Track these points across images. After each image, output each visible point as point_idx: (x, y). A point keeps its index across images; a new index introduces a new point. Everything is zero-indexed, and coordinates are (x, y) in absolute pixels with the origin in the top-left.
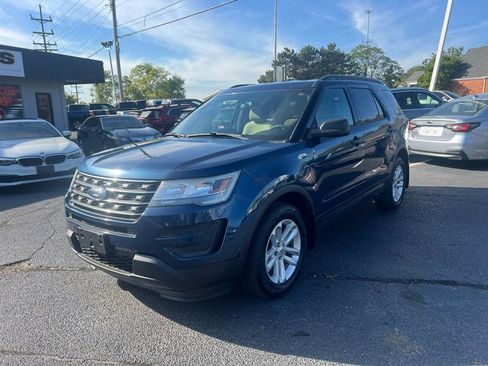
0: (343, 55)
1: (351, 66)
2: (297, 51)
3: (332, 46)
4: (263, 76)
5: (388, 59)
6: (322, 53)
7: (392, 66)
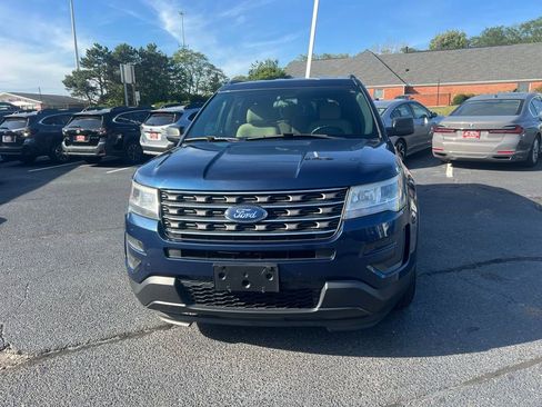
0: (165, 58)
1: (176, 72)
2: (112, 49)
3: (152, 47)
4: (68, 77)
5: (213, 67)
6: (142, 54)
7: (217, 75)
